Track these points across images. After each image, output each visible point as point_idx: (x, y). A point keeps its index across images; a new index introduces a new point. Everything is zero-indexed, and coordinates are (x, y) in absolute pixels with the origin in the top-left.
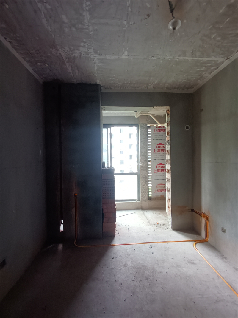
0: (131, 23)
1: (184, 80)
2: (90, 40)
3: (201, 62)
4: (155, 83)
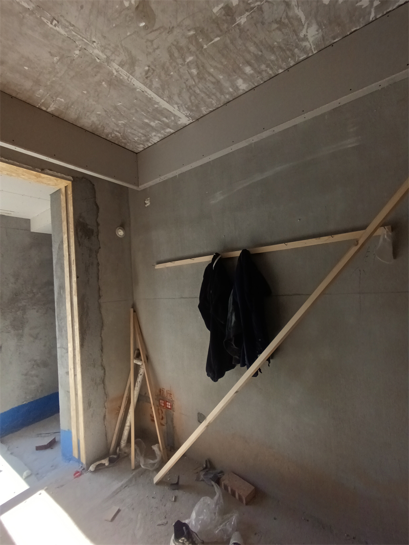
1: (117, 134)
3: (156, 106)
4: (49, 110)
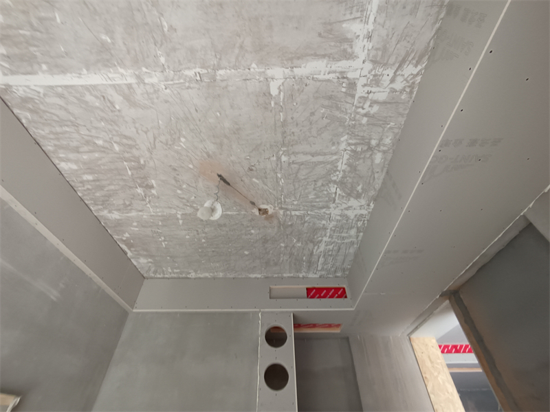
0: (275, 158)
2: (353, 123)
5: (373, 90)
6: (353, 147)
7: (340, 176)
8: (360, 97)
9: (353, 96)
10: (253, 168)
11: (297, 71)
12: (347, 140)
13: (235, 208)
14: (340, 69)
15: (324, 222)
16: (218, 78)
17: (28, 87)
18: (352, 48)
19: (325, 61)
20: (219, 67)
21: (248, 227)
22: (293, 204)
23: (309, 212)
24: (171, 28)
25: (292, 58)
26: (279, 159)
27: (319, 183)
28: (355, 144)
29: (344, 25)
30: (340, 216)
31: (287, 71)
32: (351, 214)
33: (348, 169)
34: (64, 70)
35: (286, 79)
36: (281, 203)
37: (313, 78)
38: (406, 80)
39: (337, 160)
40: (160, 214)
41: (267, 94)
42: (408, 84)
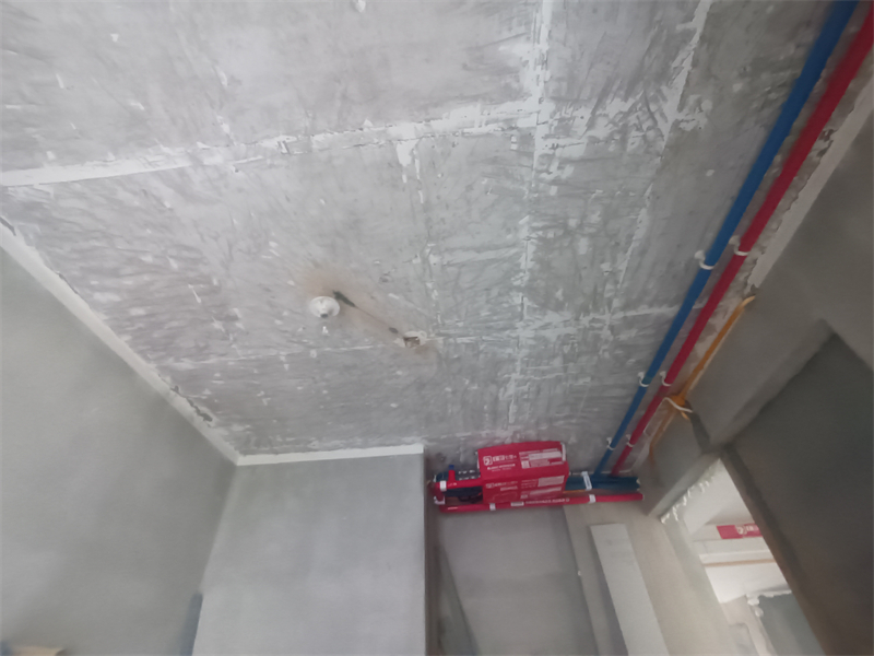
5: (561, 142)
6: (540, 233)
7: (526, 279)
8: (543, 156)
9: (530, 155)
10: (388, 278)
11: (437, 125)
12: (528, 223)
13: (367, 340)
14: (504, 116)
15: (509, 350)
16: (315, 146)
17: (30, 186)
18: (518, 81)
19: (479, 105)
20: (314, 131)
21: (391, 367)
22: (457, 327)
23: (484, 338)
24: (233, 80)
25: (425, 105)
26: (425, 260)
27: (495, 292)
28: (543, 228)
29: (502, 48)
30: (535, 338)
31: (421, 126)
32: (551, 334)
33: (538, 266)
34: (80, 157)
35: (421, 138)
36: (437, 327)
37: (463, 133)
38: (612, 122)
39: (518, 255)
40: (253, 357)
41: (394, 164)
42: (616, 128)
